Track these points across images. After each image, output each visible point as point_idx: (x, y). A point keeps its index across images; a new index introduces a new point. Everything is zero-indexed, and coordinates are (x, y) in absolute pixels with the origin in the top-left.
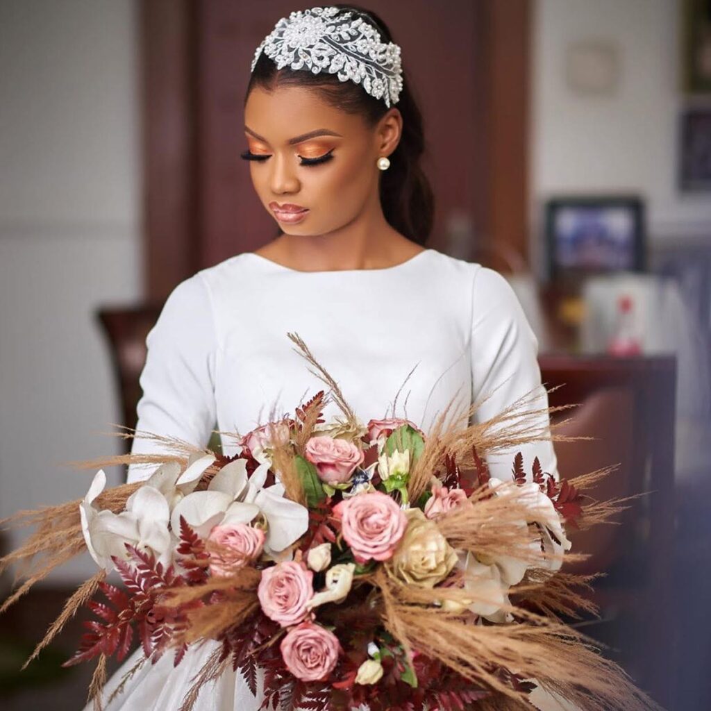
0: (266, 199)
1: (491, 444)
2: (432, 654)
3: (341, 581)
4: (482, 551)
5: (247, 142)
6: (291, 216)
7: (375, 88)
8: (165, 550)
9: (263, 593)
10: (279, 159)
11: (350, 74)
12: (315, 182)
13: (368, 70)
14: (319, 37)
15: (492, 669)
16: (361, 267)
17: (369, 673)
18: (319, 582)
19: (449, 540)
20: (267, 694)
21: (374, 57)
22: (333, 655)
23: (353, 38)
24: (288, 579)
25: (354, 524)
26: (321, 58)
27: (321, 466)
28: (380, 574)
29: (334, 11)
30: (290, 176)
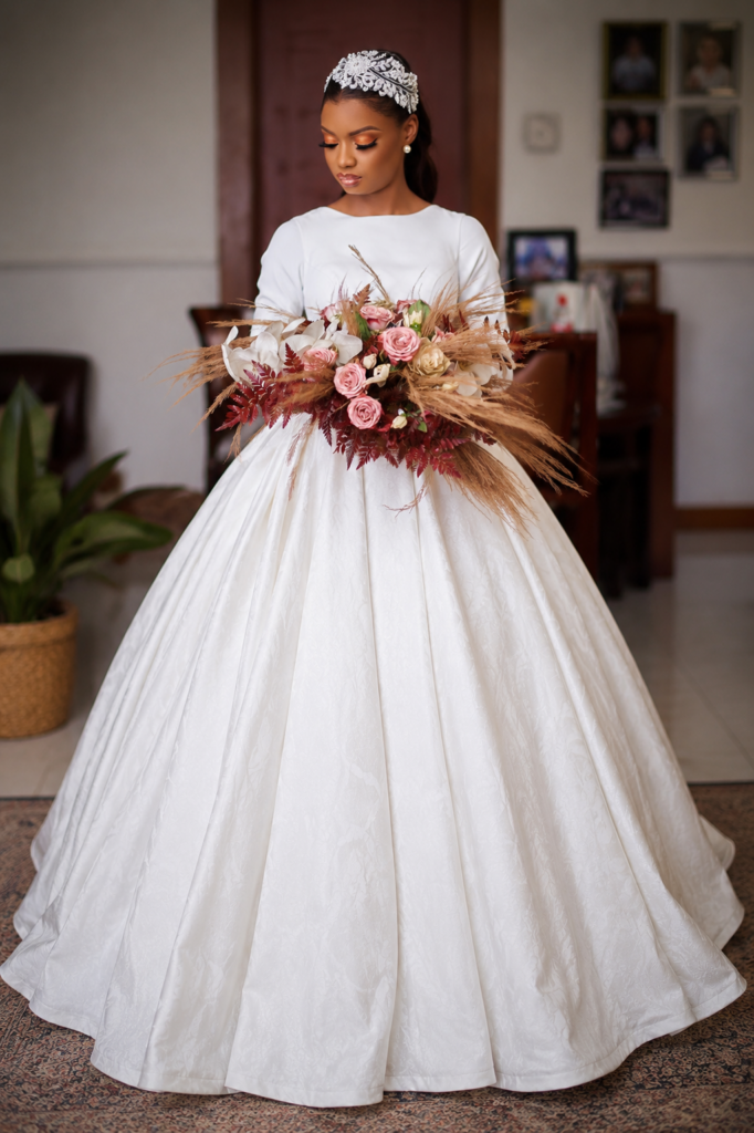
0: (335, 170)
1: (470, 313)
2: (435, 412)
3: (382, 373)
4: (464, 359)
5: (322, 136)
6: (351, 181)
7: (401, 100)
8: (277, 366)
9: (337, 381)
10: (343, 146)
11: (386, 91)
12: (365, 160)
13: (397, 89)
14: (367, 68)
15: (472, 417)
16: (393, 213)
17: (399, 422)
18: (369, 373)
19: (445, 354)
20: (339, 445)
21: (401, 81)
22: (378, 413)
23: (388, 69)
24: (352, 373)
25: (390, 342)
26: (368, 82)
27: (370, 320)
28: (405, 371)
29: (375, 53)
30: (349, 155)
